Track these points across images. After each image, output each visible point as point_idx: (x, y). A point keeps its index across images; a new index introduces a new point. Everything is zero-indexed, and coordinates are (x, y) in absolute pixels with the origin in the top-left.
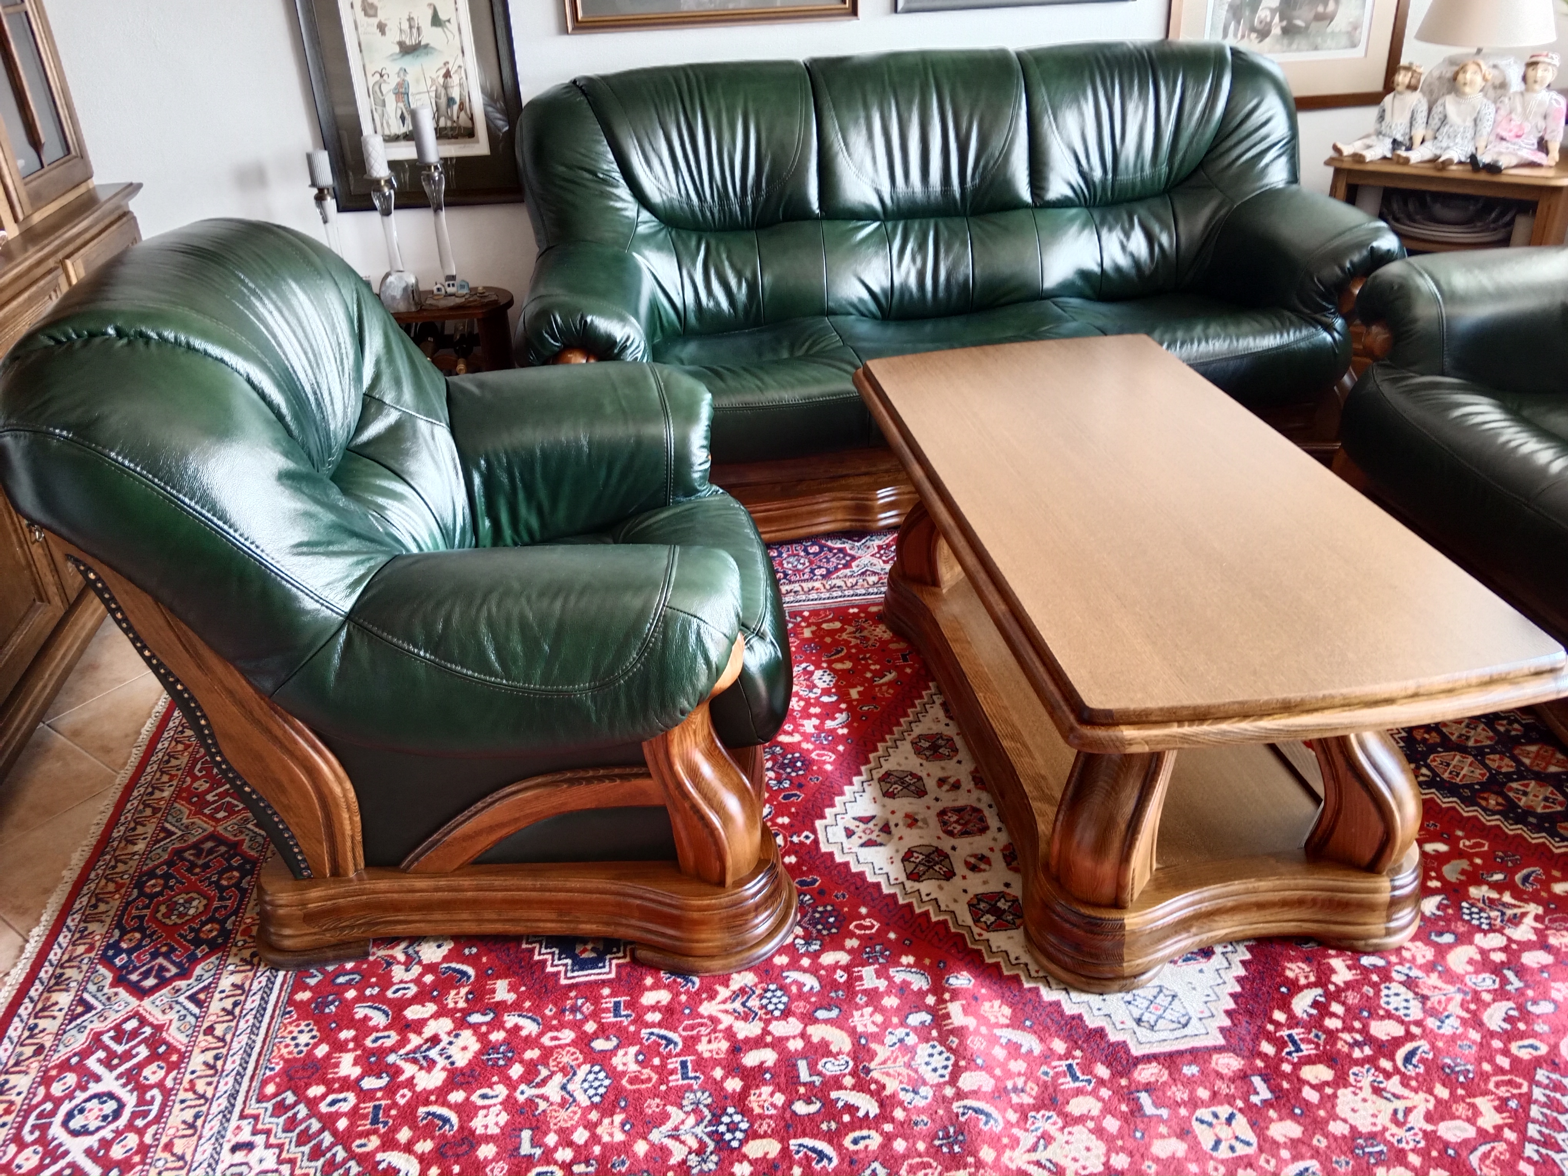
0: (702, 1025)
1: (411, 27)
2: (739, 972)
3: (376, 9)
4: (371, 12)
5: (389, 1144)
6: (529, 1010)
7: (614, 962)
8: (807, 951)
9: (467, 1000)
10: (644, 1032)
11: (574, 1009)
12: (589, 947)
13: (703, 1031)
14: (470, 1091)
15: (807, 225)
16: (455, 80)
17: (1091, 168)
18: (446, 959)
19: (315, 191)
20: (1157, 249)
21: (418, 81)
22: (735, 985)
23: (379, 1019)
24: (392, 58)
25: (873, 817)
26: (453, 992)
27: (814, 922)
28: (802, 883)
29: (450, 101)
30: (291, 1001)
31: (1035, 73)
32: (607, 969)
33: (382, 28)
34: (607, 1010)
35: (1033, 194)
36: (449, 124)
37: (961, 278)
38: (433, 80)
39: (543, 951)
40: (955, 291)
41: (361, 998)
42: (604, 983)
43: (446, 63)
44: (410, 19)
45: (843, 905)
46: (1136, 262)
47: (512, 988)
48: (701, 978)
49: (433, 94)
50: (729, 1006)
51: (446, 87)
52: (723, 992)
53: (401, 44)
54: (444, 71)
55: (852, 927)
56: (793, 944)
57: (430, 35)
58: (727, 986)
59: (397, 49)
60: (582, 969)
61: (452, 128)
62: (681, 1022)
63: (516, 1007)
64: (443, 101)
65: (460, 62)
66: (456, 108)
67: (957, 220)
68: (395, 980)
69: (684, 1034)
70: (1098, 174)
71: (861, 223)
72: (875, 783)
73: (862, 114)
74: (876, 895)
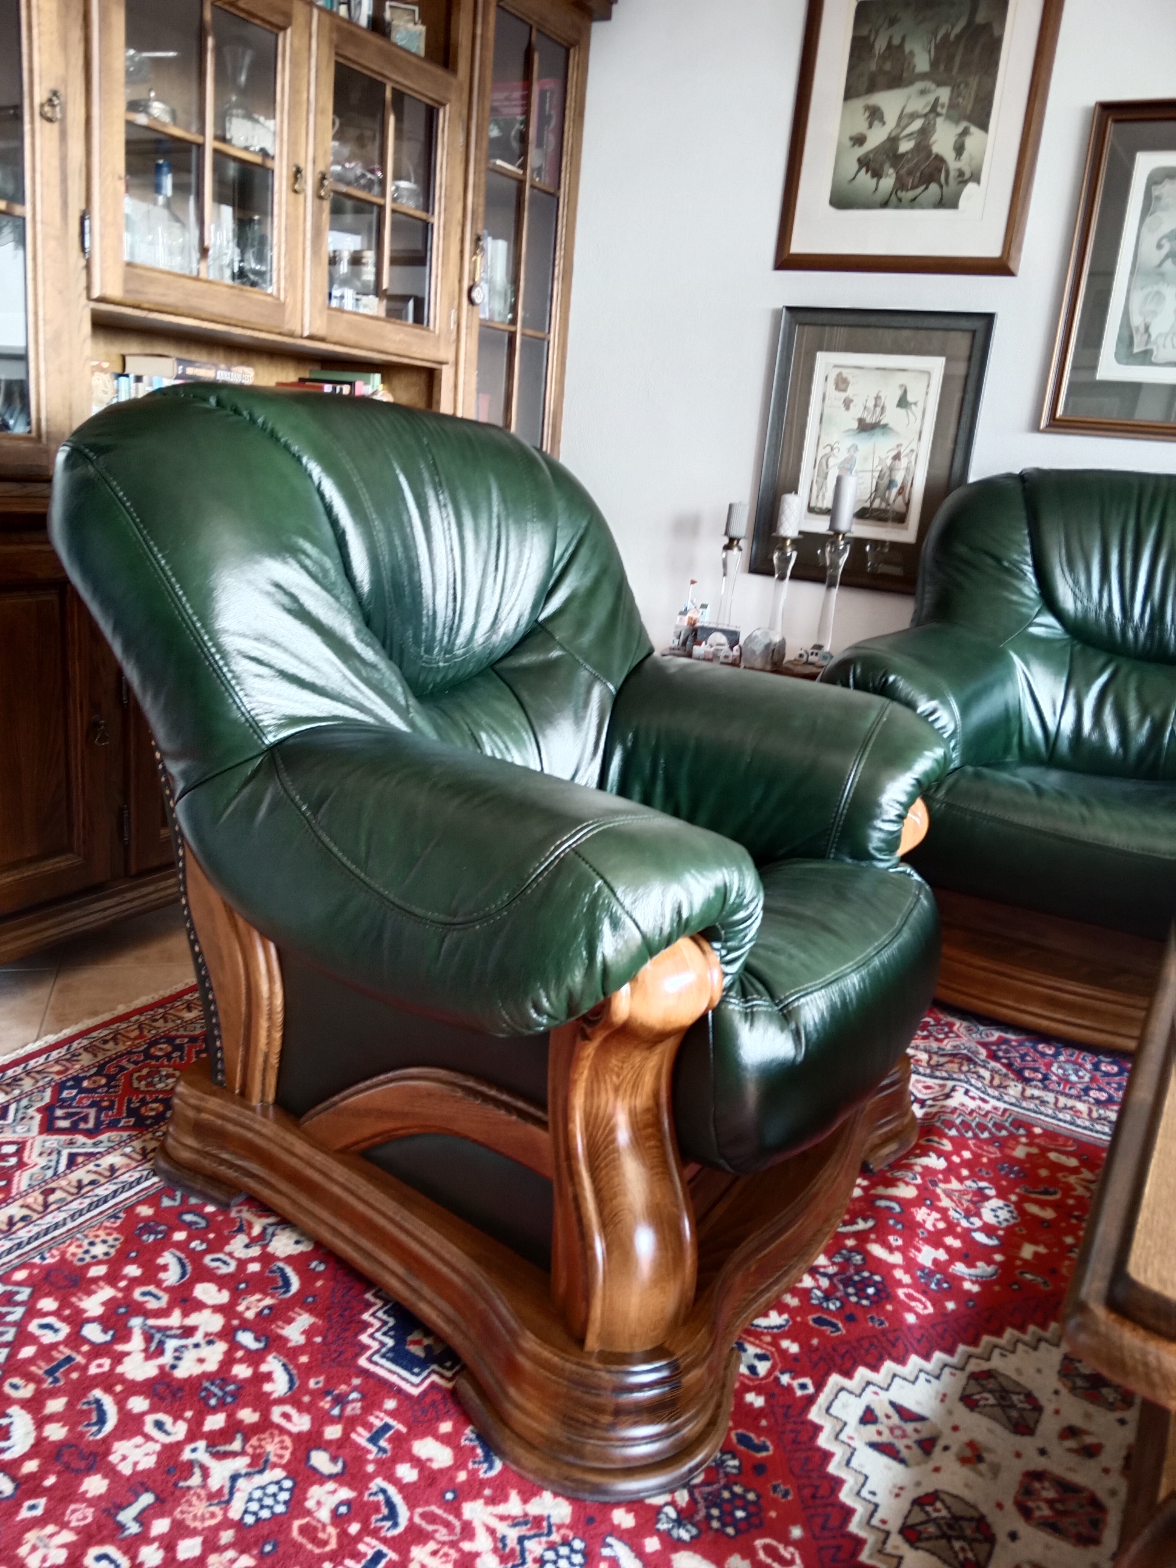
0: (448, 1525)
2: (556, 1494)
3: (847, 384)
5: (33, 1405)
6: (298, 1367)
7: (434, 1378)
8: (668, 1532)
9: (259, 1314)
10: (379, 1482)
11: (341, 1400)
12: (426, 1342)
13: (442, 1534)
14: (153, 1410)
16: (904, 462)
18: (289, 1259)
19: (726, 541)
22: (535, 1507)
23: (172, 1277)
24: (848, 433)
25: (920, 1418)
26: (258, 1296)
27: (713, 1500)
28: (743, 1439)
29: (891, 483)
30: (130, 1210)
32: (416, 1380)
33: (847, 404)
34: (368, 1426)
38: (881, 460)
39: (380, 1314)
41: (182, 1246)
42: (399, 1393)
43: (899, 446)
44: (877, 398)
45: (775, 1505)
47: (309, 1333)
48: (505, 1468)
49: (876, 474)
50: (502, 1528)
51: (891, 469)
52: (514, 1505)
53: (861, 421)
54: (894, 453)
55: (759, 1543)
56: (658, 1510)
58: (525, 1501)
59: (855, 425)
60: (393, 1361)
61: (884, 511)
62: (427, 1503)
63: (290, 1354)
64: (885, 481)
65: (913, 446)
66: (895, 491)
68: (227, 1249)
69: (417, 1520)
72: (962, 1377)
74: (833, 1523)
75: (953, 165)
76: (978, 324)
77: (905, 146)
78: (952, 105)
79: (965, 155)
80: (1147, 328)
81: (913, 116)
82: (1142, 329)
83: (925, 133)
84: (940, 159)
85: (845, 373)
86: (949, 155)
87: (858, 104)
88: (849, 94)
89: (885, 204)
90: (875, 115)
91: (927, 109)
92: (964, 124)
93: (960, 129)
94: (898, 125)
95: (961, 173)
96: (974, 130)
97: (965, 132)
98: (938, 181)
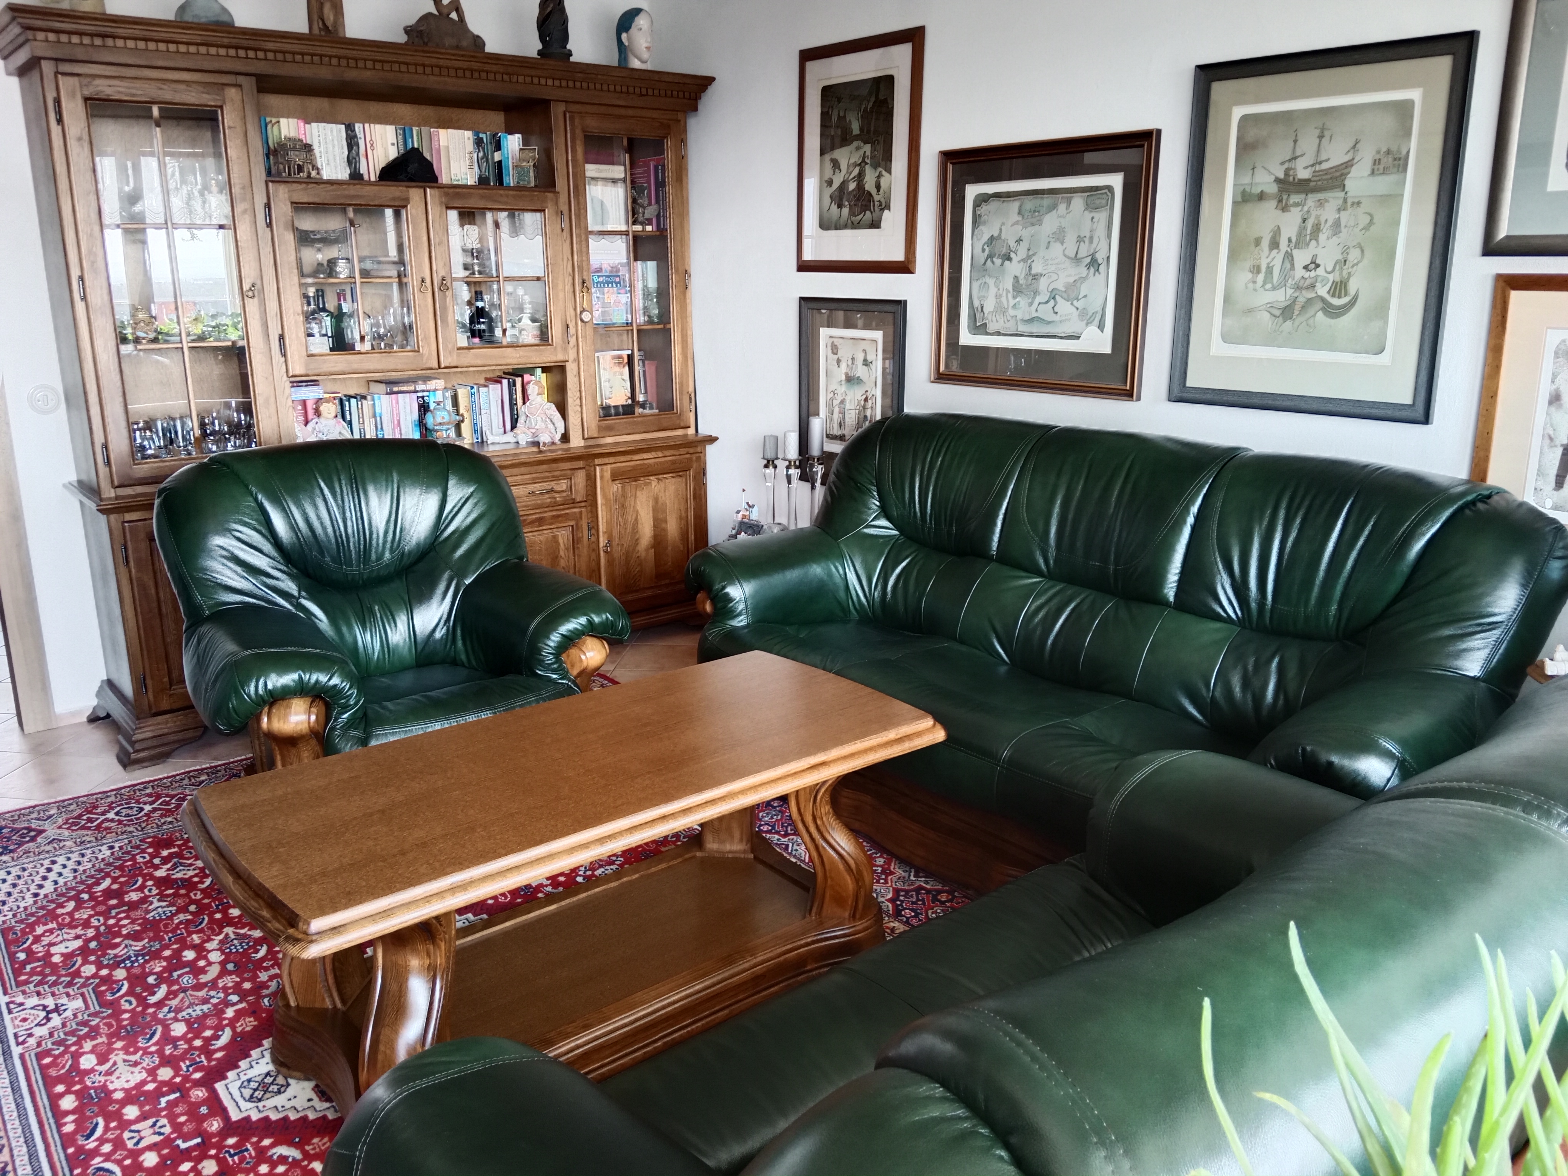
1: (853, 364)
3: (837, 349)
4: (834, 351)
15: (980, 563)
16: (869, 404)
17: (1248, 588)
19: (765, 462)
20: (1282, 694)
29: (865, 419)
31: (1225, 477)
33: (839, 361)
35: (1177, 595)
37: (1074, 651)
38: (859, 402)
40: (1067, 660)
43: (867, 391)
44: (853, 359)
46: (1257, 703)
49: (857, 411)
51: (864, 408)
53: (846, 374)
54: (864, 397)
57: (862, 371)
59: (844, 378)
64: (862, 416)
65: (873, 392)
66: (867, 423)
67: (1109, 597)
70: (1254, 594)
73: (1052, 480)
75: (877, 198)
76: (899, 308)
77: (852, 186)
78: (873, 157)
79: (882, 190)
80: (982, 308)
81: (854, 166)
82: (980, 309)
83: (860, 176)
84: (870, 194)
85: (835, 341)
86: (874, 191)
87: (827, 157)
88: (822, 153)
89: (845, 227)
90: (836, 165)
91: (861, 160)
92: (879, 169)
93: (877, 174)
94: (847, 172)
95: (881, 204)
96: (884, 173)
97: (879, 176)
98: (870, 210)
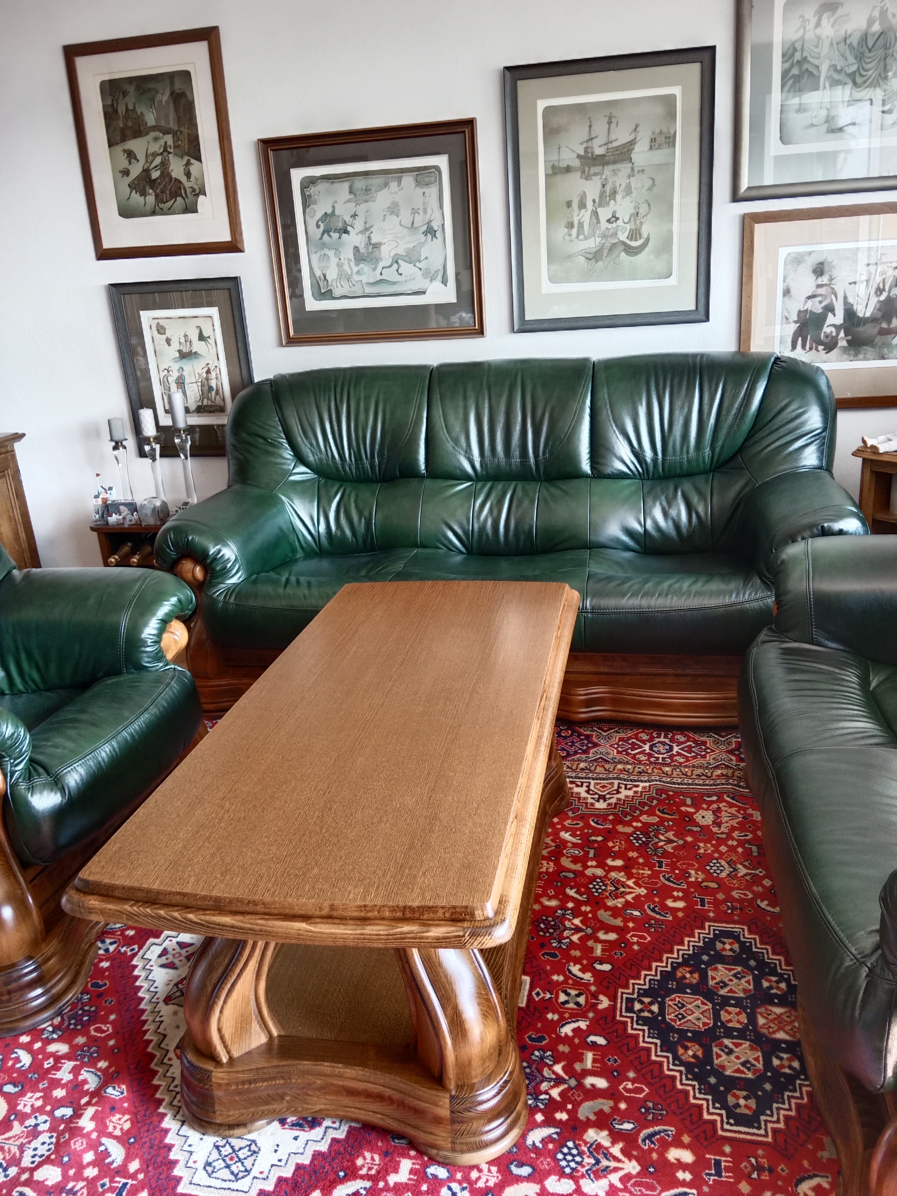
1: (186, 341)
3: (165, 329)
4: (162, 331)
8: (47, 1038)
15: (414, 482)
17: (643, 451)
19: (113, 444)
20: (694, 516)
21: (190, 376)
24: (175, 360)
27: (73, 1017)
28: (94, 985)
29: (210, 388)
31: (602, 377)
33: (168, 341)
35: (592, 467)
36: (210, 403)
37: (526, 527)
38: (199, 375)
40: (522, 537)
43: (208, 364)
44: (186, 336)
45: (104, 1009)
46: (677, 525)
49: (199, 384)
51: (207, 379)
53: (180, 351)
54: (206, 369)
55: (93, 1028)
56: (44, 1029)
57: (198, 346)
59: (177, 355)
61: (211, 406)
64: (206, 388)
65: (216, 364)
66: (213, 393)
67: (533, 483)
70: (648, 454)
71: (456, 482)
73: (461, 404)
74: (133, 1007)
76: (230, 284)
77: (155, 175)
78: (176, 147)
81: (155, 155)
83: (164, 165)
84: (178, 181)
85: (162, 322)
87: (119, 149)
88: (111, 145)
89: (153, 213)
90: (131, 155)
91: (162, 150)
92: (186, 158)
93: (185, 162)
94: (147, 161)
95: (194, 190)
97: (188, 164)
98: (181, 196)
